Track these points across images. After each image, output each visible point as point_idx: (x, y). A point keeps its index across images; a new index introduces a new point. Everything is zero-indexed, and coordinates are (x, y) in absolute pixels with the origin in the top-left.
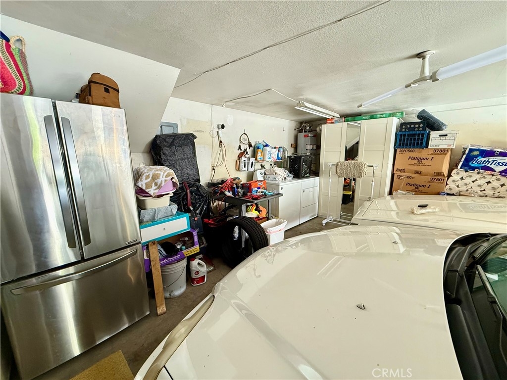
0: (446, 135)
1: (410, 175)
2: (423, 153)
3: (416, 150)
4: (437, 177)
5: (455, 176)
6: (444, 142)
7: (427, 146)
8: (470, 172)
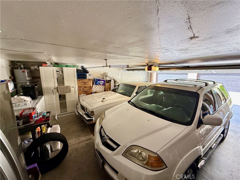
0: (90, 75)
1: (83, 88)
2: (85, 81)
3: (83, 79)
4: (90, 88)
5: (94, 87)
6: (90, 77)
7: (86, 78)
8: (97, 85)
